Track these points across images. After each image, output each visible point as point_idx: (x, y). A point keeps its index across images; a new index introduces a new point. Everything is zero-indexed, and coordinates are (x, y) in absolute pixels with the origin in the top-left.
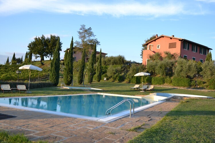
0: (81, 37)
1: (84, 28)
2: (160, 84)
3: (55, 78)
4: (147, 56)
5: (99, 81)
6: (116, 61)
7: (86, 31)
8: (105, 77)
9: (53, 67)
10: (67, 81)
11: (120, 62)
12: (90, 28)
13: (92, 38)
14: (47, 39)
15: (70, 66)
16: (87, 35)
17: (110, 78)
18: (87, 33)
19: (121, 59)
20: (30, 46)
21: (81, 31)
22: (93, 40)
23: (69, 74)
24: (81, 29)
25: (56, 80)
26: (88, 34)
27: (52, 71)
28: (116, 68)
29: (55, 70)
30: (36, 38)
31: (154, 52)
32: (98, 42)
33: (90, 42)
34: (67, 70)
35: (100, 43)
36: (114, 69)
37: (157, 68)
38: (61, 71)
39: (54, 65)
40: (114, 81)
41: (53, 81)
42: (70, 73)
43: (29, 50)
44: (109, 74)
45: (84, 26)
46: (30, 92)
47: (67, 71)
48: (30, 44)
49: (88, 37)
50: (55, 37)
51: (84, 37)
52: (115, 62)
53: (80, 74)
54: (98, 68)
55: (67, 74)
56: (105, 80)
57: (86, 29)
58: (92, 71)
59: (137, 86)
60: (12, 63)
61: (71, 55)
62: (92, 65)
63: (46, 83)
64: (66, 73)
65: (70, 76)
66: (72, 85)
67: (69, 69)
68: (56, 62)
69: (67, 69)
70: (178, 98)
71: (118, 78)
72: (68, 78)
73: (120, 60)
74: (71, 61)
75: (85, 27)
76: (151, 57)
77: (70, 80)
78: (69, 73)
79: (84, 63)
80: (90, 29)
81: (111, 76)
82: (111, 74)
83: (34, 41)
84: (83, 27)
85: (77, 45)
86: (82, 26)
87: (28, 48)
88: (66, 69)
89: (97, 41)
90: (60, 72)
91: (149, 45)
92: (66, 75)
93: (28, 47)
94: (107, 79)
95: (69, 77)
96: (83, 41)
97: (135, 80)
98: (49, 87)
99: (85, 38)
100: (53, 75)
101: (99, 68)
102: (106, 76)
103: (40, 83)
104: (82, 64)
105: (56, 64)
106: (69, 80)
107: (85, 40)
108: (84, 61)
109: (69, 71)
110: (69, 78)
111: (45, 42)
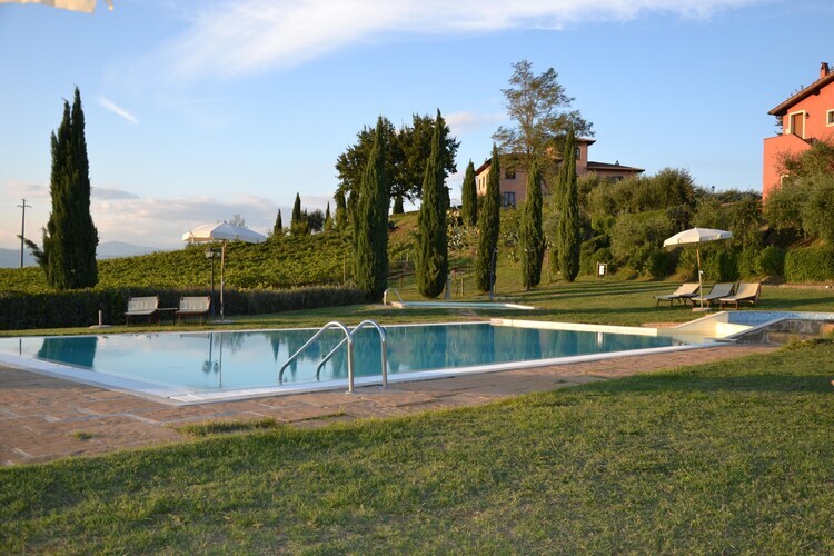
0: (516, 112)
1: (525, 76)
2: (822, 279)
3: (369, 270)
4: (775, 161)
5: (571, 278)
6: (652, 196)
7: (535, 85)
8: (602, 260)
9: (362, 232)
10: (426, 281)
11: (669, 196)
12: (552, 69)
13: (559, 110)
14: (402, 132)
15: (433, 224)
16: (540, 103)
17: (622, 264)
18: (539, 93)
19: (671, 183)
20: (343, 166)
21: (517, 88)
22: (563, 116)
23: (432, 254)
24: (516, 80)
25: (373, 278)
26: (544, 96)
27: (360, 247)
28: (649, 224)
29: (371, 241)
30: (364, 133)
31: (809, 141)
32: (583, 122)
33: (554, 128)
34: (423, 239)
35: (592, 130)
36: (640, 227)
37: (806, 209)
38: (454, 249)
39: (364, 224)
40: (634, 277)
41: (363, 281)
42: (434, 250)
43: (340, 177)
44: (618, 249)
45: (527, 66)
46: (226, 321)
47: (423, 244)
48: (343, 157)
49: (544, 106)
50: (429, 121)
51: (530, 109)
52: (648, 197)
53: (483, 254)
54: (564, 225)
55: (424, 256)
56: (602, 272)
57: (535, 76)
58: (535, 239)
59: (688, 288)
60: (293, 231)
61: (434, 180)
62: (533, 217)
63: (333, 291)
64: (421, 253)
65: (435, 260)
66: (445, 297)
67: (431, 235)
68: (371, 211)
69: (424, 235)
70: (803, 331)
71: (649, 262)
72: (428, 269)
73: (669, 191)
74: (437, 204)
75: (530, 70)
76: (791, 165)
77: (438, 278)
78: (431, 249)
79: (498, 209)
80: (551, 74)
81: (627, 258)
82: (625, 247)
83: (358, 144)
84: (522, 70)
85: (504, 144)
86: (518, 66)
87: (338, 173)
88: (420, 235)
89: (578, 119)
90: (450, 253)
91: (791, 113)
92: (421, 258)
93: (338, 168)
94: (612, 270)
95: (433, 267)
96: (526, 127)
97: (717, 266)
98: (344, 305)
99: (534, 114)
100: (362, 261)
101: (567, 226)
102: (607, 258)
103: (306, 293)
104: (489, 214)
105: (370, 217)
106: (433, 277)
107: (535, 122)
108: (494, 203)
109: (432, 245)
110: (431, 271)
111: (395, 146)
